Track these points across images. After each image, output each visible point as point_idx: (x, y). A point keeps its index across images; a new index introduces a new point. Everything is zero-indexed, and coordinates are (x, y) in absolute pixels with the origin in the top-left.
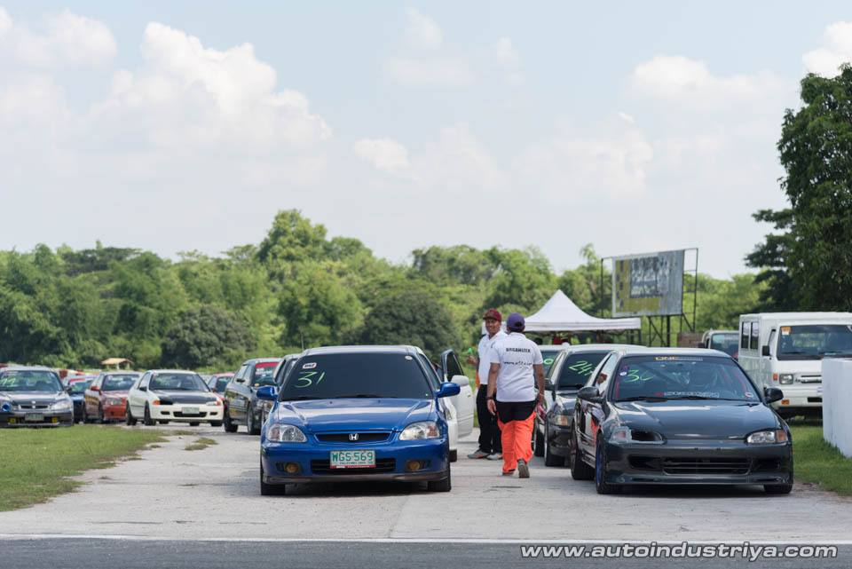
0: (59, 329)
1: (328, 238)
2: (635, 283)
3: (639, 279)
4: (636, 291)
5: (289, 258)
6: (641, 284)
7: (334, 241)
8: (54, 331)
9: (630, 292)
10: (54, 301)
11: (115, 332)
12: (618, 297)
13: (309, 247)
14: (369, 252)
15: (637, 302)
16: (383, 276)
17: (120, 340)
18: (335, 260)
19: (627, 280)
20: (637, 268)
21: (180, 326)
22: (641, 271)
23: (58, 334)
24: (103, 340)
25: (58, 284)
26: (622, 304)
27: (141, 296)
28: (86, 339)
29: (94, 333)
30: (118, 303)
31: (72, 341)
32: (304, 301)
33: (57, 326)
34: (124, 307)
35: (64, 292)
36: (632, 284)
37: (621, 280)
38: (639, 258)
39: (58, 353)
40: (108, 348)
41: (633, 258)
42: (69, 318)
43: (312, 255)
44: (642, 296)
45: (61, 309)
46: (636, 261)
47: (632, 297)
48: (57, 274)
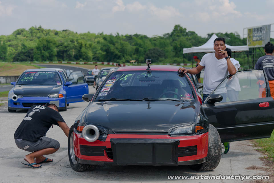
0: (121, 54)
1: (187, 31)
2: (254, 36)
3: (256, 35)
4: (255, 39)
5: (178, 36)
6: (256, 36)
7: (189, 32)
8: (119, 54)
9: (253, 39)
10: (119, 47)
11: (134, 54)
12: (249, 41)
13: (182, 33)
14: (197, 34)
15: (255, 42)
16: (200, 40)
17: (135, 56)
18: (188, 36)
19: (251, 35)
20: (255, 31)
21: (148, 53)
22: (256, 32)
23: (121, 55)
24: (131, 56)
25: (120, 43)
26: (250, 43)
27: (140, 46)
28: (127, 56)
29: (129, 55)
30: (135, 47)
31: (124, 56)
32: (179, 46)
33: (120, 53)
34: (136, 48)
35: (122, 44)
36: (253, 36)
37: (250, 35)
38: (256, 28)
39: (120, 59)
40: (132, 58)
41: (254, 28)
42: (123, 51)
43: (183, 35)
44: (257, 40)
45: (121, 49)
46: (255, 29)
47: (253, 41)
48: (120, 40)
